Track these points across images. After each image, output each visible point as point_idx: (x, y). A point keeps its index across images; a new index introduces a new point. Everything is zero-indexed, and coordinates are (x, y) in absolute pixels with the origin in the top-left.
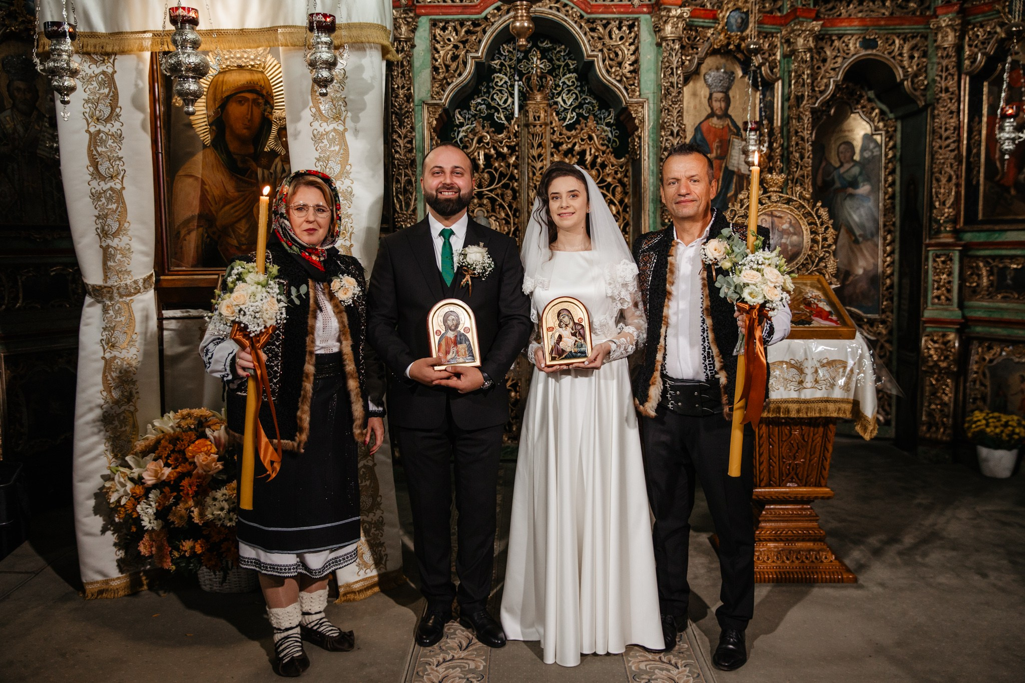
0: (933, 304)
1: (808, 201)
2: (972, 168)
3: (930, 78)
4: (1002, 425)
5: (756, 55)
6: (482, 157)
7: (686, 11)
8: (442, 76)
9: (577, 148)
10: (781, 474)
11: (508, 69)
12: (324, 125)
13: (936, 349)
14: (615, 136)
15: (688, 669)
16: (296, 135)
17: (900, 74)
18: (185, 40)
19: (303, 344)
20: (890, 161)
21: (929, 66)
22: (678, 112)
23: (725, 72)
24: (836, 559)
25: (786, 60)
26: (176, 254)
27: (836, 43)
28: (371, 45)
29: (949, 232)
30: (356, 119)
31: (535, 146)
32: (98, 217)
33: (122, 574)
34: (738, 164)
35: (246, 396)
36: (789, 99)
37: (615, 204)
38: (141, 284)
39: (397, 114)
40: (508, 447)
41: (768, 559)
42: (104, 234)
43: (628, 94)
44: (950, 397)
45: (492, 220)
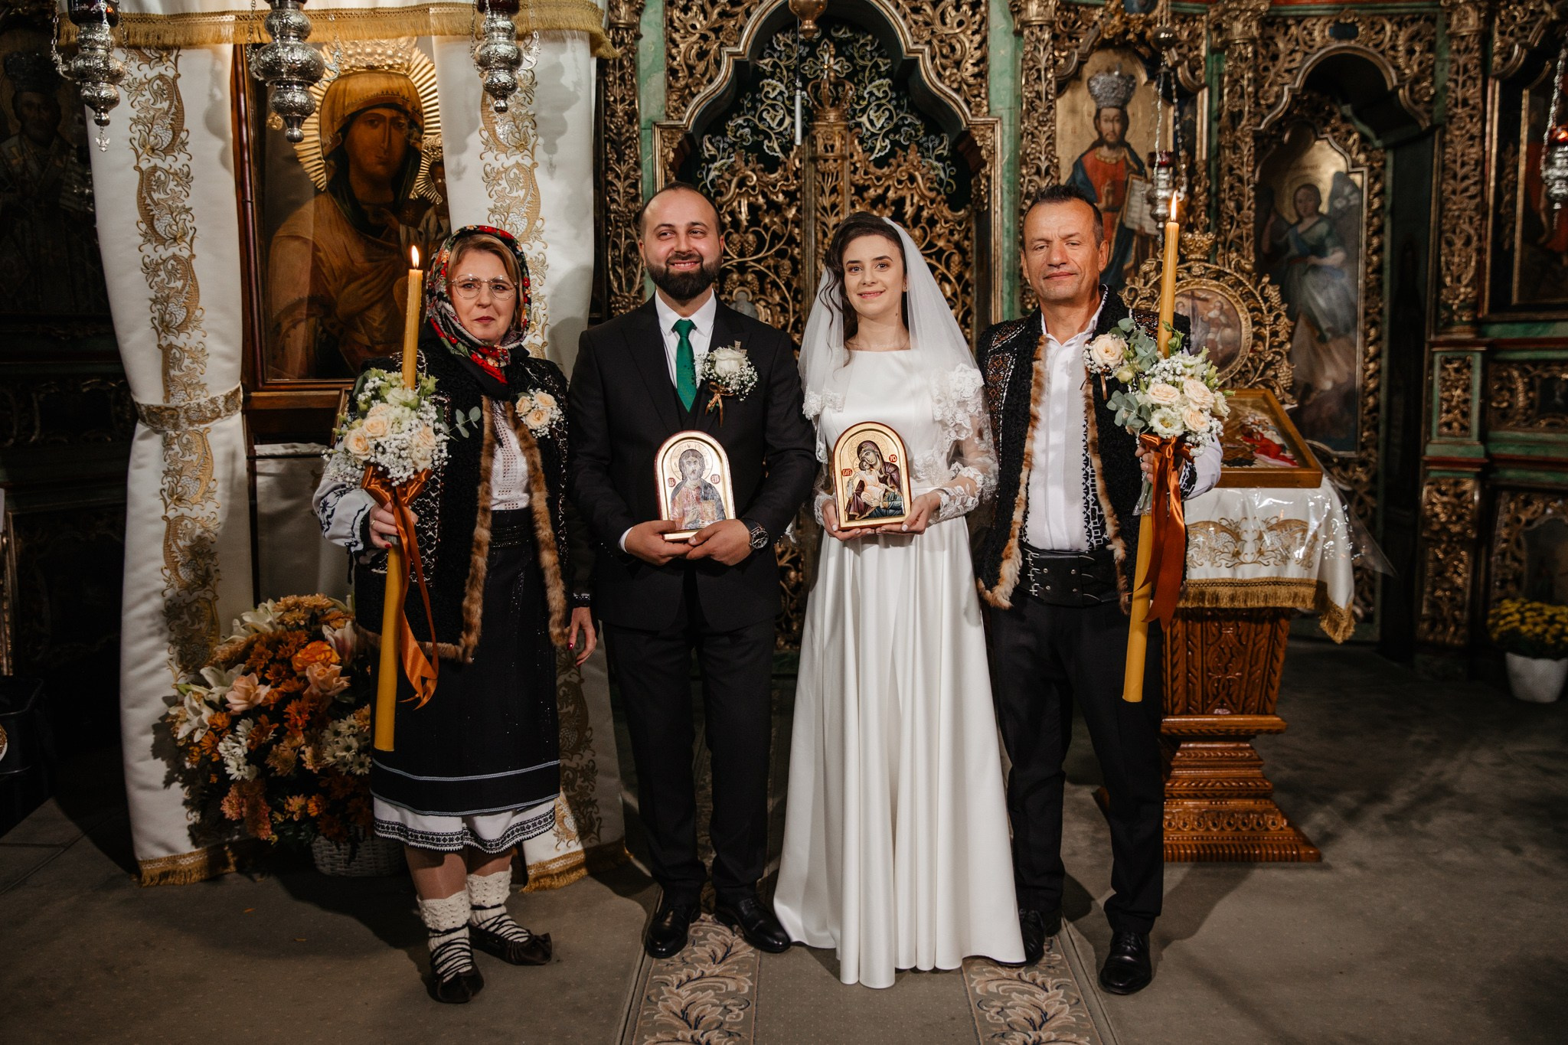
0: (1440, 435)
1: (1249, 273)
2: (1502, 223)
3: (1439, 85)
4: (1545, 622)
5: (1168, 49)
6: (744, 209)
8: (682, 82)
9: (891, 194)
10: (1205, 695)
11: (785, 73)
12: (502, 157)
13: (1444, 504)
14: (951, 177)
15: (1061, 992)
16: (459, 173)
17: (1392, 78)
18: (286, 26)
19: (474, 497)
20: (1375, 213)
21: (1438, 66)
22: (1048, 138)
23: (1120, 76)
24: (1289, 825)
25: (1215, 57)
26: (274, 358)
27: (1294, 30)
28: (574, 32)
29: (1466, 323)
30: (551, 148)
31: (827, 191)
32: (155, 301)
33: (197, 847)
34: (1141, 218)
35: (385, 575)
36: (1219, 117)
37: (949, 282)
38: (221, 404)
39: (613, 142)
40: (785, 656)
41: (1185, 825)
42: (164, 326)
43: (971, 110)
44: (1465, 579)
45: (760, 306)
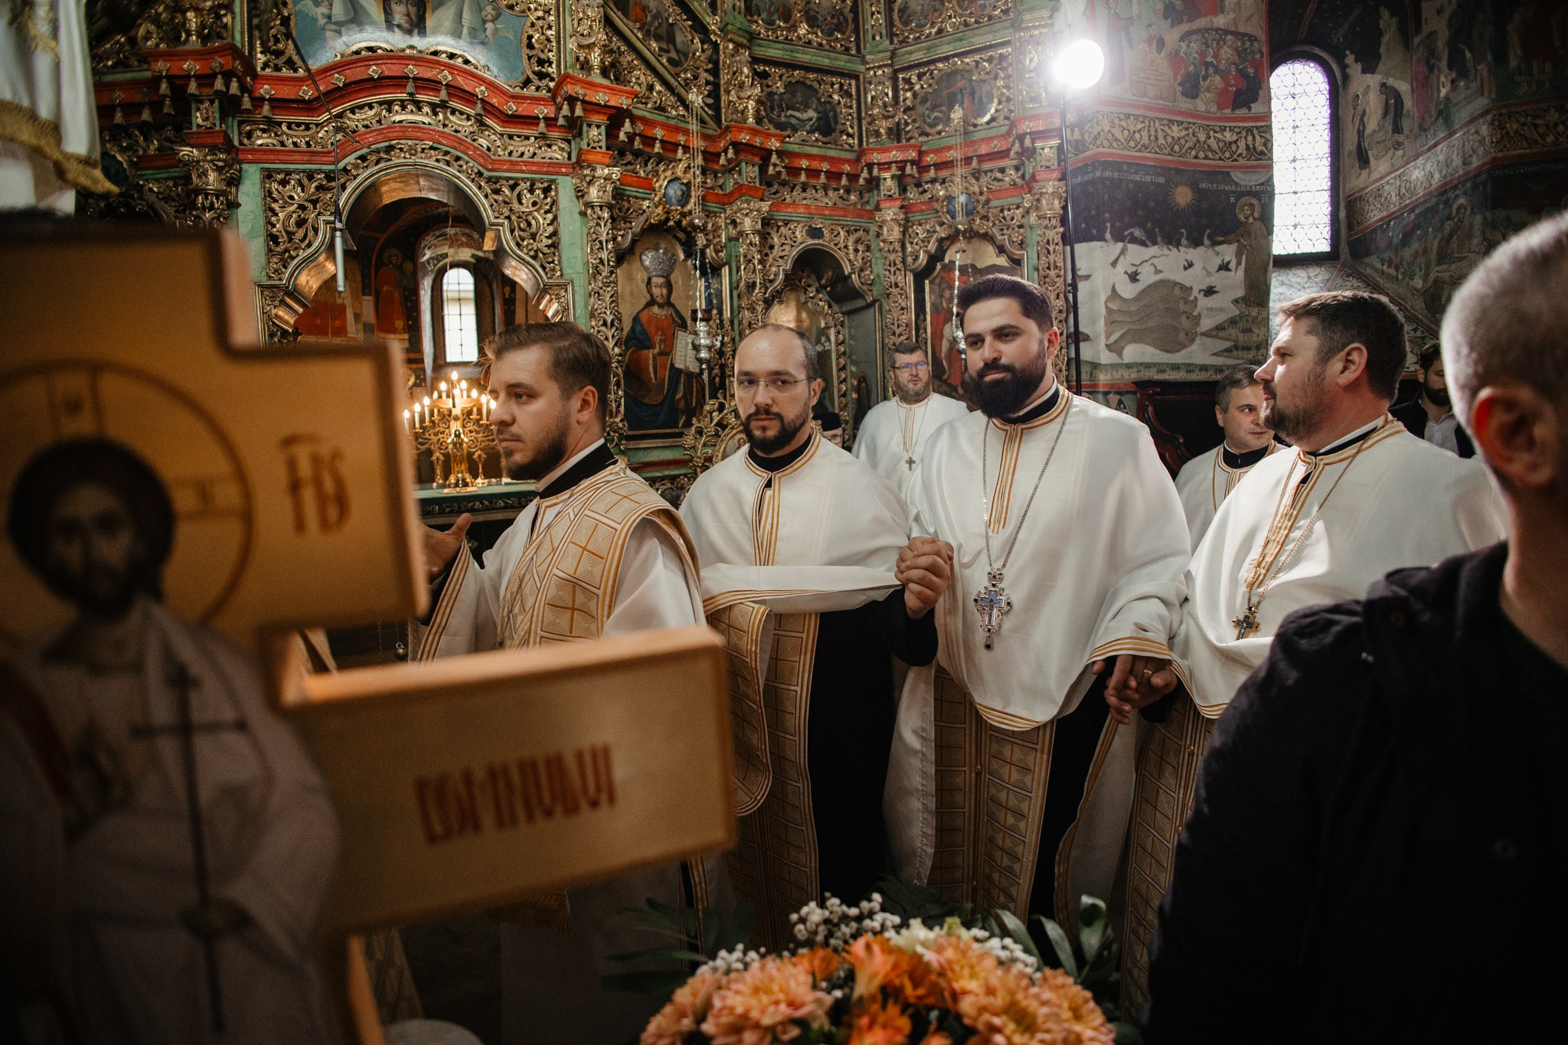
5: (699, 234)
7: (616, 172)
8: (282, 247)
17: (847, 270)
20: (840, 356)
21: (873, 261)
22: (611, 297)
23: (664, 254)
25: (732, 242)
27: (783, 230)
34: (687, 361)
36: (738, 287)
43: (547, 274)
